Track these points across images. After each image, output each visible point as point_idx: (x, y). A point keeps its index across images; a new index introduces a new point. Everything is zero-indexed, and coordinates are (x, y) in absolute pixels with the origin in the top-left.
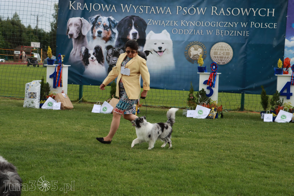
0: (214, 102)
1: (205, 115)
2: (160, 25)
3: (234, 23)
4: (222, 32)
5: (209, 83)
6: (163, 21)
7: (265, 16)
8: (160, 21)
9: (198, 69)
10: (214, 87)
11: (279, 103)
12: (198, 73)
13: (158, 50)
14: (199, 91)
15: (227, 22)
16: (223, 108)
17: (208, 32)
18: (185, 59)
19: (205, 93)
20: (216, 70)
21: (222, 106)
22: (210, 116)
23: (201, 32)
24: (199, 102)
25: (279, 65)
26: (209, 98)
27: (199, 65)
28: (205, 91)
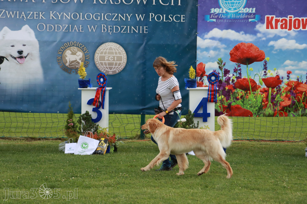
0: (103, 129)
1: (92, 149)
2: (18, 17)
3: (126, 15)
4: (110, 27)
6: (23, 13)
7: (168, 4)
8: (18, 12)
9: (79, 83)
10: (103, 108)
13: (16, 55)
14: (82, 114)
15: (117, 14)
16: (117, 137)
17: (90, 27)
18: (57, 68)
19: (91, 117)
20: (105, 84)
21: (114, 134)
22: (98, 151)
23: (81, 29)
24: (82, 131)
25: (190, 75)
26: (97, 125)
27: (80, 77)
28: (90, 114)
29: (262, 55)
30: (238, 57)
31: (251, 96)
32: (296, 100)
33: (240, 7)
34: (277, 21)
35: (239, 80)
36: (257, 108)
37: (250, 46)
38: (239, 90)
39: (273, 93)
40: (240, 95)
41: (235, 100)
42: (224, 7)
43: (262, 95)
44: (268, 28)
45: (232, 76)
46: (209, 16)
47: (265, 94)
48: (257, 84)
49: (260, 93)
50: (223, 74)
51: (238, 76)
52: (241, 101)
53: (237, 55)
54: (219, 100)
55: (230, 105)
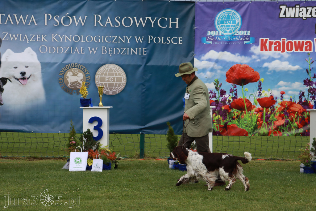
0: (104, 147)
2: (21, 40)
3: (126, 38)
4: (110, 49)
6: (26, 35)
7: (166, 27)
8: (21, 35)
12: (80, 107)
13: (19, 76)
15: (116, 37)
17: (91, 49)
18: (59, 89)
19: (92, 135)
23: (82, 51)
26: (98, 143)
27: (82, 96)
28: (91, 132)
29: (256, 76)
30: (233, 78)
31: (246, 115)
32: (289, 119)
33: (235, 30)
34: (271, 44)
35: (235, 100)
36: (252, 127)
37: (245, 68)
38: (235, 110)
39: (268, 113)
40: (236, 114)
41: (231, 120)
42: (220, 29)
43: (257, 114)
44: (262, 50)
45: (228, 96)
46: (205, 38)
47: (260, 114)
48: (252, 104)
49: (255, 113)
50: (220, 95)
51: (234, 96)
52: (237, 121)
53: (233, 76)
54: (215, 120)
55: (226, 124)
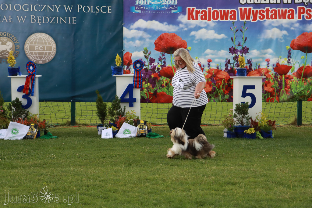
0: (33, 115)
1: (22, 135)
3: (55, 7)
4: (39, 18)
5: (26, 90)
9: (9, 71)
10: (33, 95)
11: (121, 112)
12: (9, 76)
14: (12, 101)
15: (45, 5)
16: (47, 123)
17: (20, 18)
19: (21, 104)
20: (35, 72)
21: (45, 120)
22: (28, 135)
23: (10, 19)
24: (12, 117)
25: (117, 62)
26: (27, 111)
27: (10, 65)
28: (20, 101)
29: (184, 45)
30: (162, 47)
32: (216, 86)
34: (197, 13)
35: (164, 68)
37: (174, 36)
38: (164, 78)
40: (165, 82)
41: (160, 87)
44: (189, 19)
45: (157, 64)
50: (149, 63)
51: (162, 64)
52: (166, 88)
53: (161, 45)
54: (145, 88)
55: (155, 92)
